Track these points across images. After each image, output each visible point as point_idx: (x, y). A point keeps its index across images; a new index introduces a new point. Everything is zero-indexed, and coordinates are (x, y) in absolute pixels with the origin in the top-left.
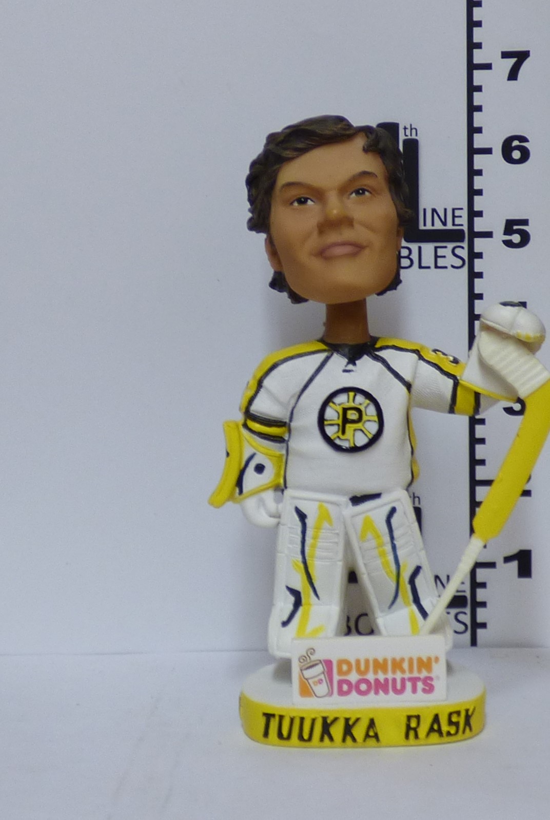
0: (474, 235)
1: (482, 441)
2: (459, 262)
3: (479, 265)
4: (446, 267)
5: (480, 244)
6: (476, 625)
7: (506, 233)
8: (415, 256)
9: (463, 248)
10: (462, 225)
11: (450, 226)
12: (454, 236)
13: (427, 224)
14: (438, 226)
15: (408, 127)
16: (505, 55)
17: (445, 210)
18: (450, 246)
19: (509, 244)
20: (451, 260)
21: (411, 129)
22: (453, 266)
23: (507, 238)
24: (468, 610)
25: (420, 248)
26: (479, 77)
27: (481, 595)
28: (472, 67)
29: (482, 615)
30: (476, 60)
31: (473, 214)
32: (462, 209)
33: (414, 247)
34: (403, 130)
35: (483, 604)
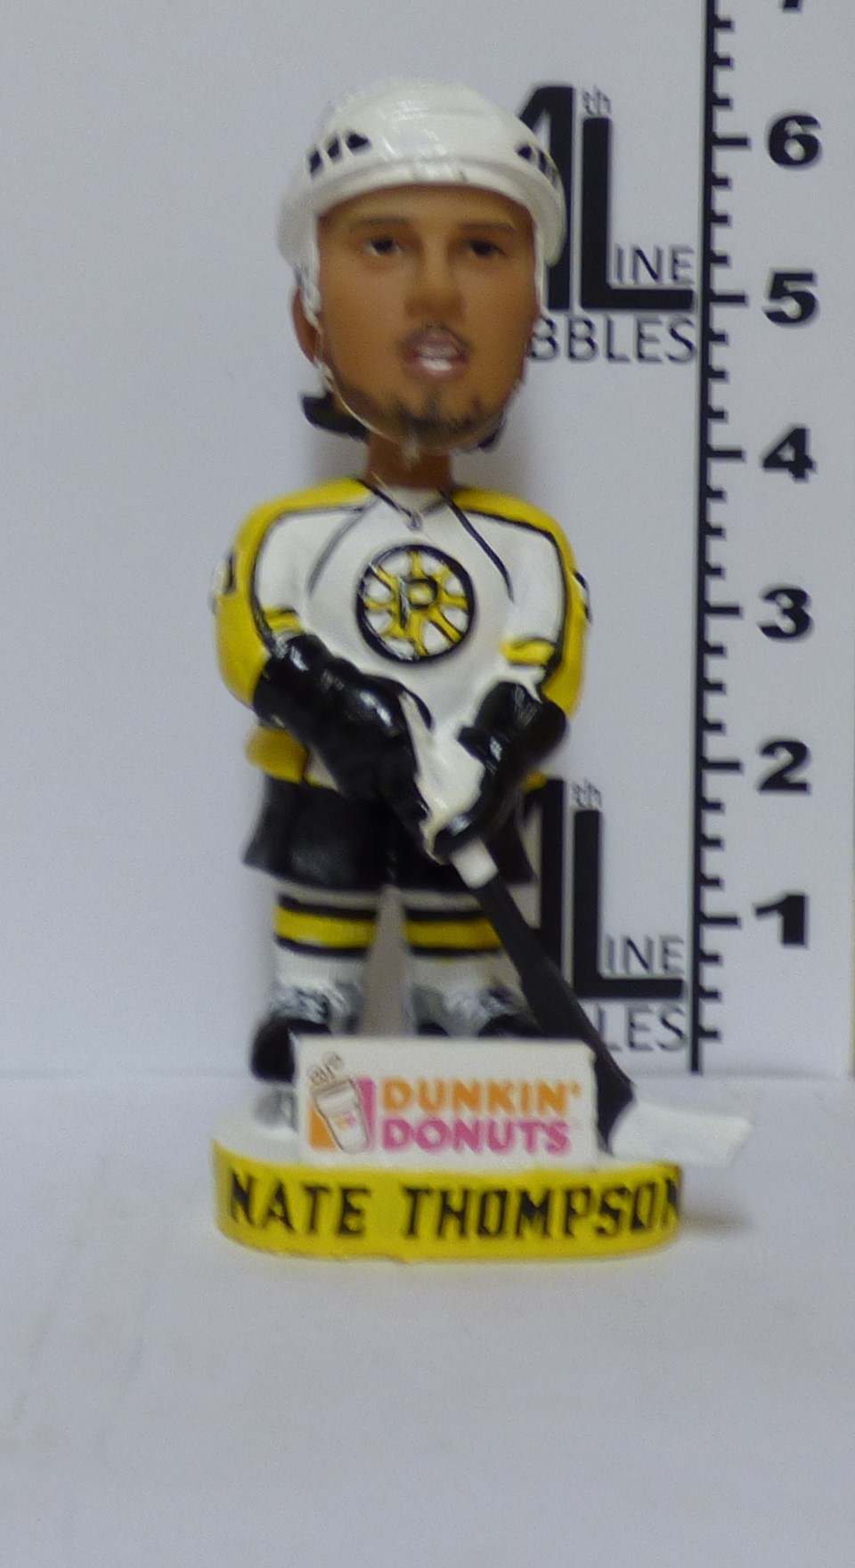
0: (710, 297)
1: (719, 687)
2: (680, 349)
3: (720, 356)
4: (658, 359)
5: (722, 317)
6: (700, 1033)
7: (771, 298)
8: (600, 338)
9: (690, 323)
10: (690, 282)
11: (667, 282)
12: (676, 300)
13: (623, 277)
14: (646, 281)
15: (592, 93)
17: (659, 251)
18: (665, 318)
19: (778, 317)
20: (668, 346)
21: (599, 99)
22: (671, 358)
23: (776, 306)
24: (685, 1006)
25: (610, 322)
27: (711, 977)
29: (711, 1014)
31: (711, 259)
32: (690, 251)
33: (598, 319)
34: (583, 101)
35: (714, 995)
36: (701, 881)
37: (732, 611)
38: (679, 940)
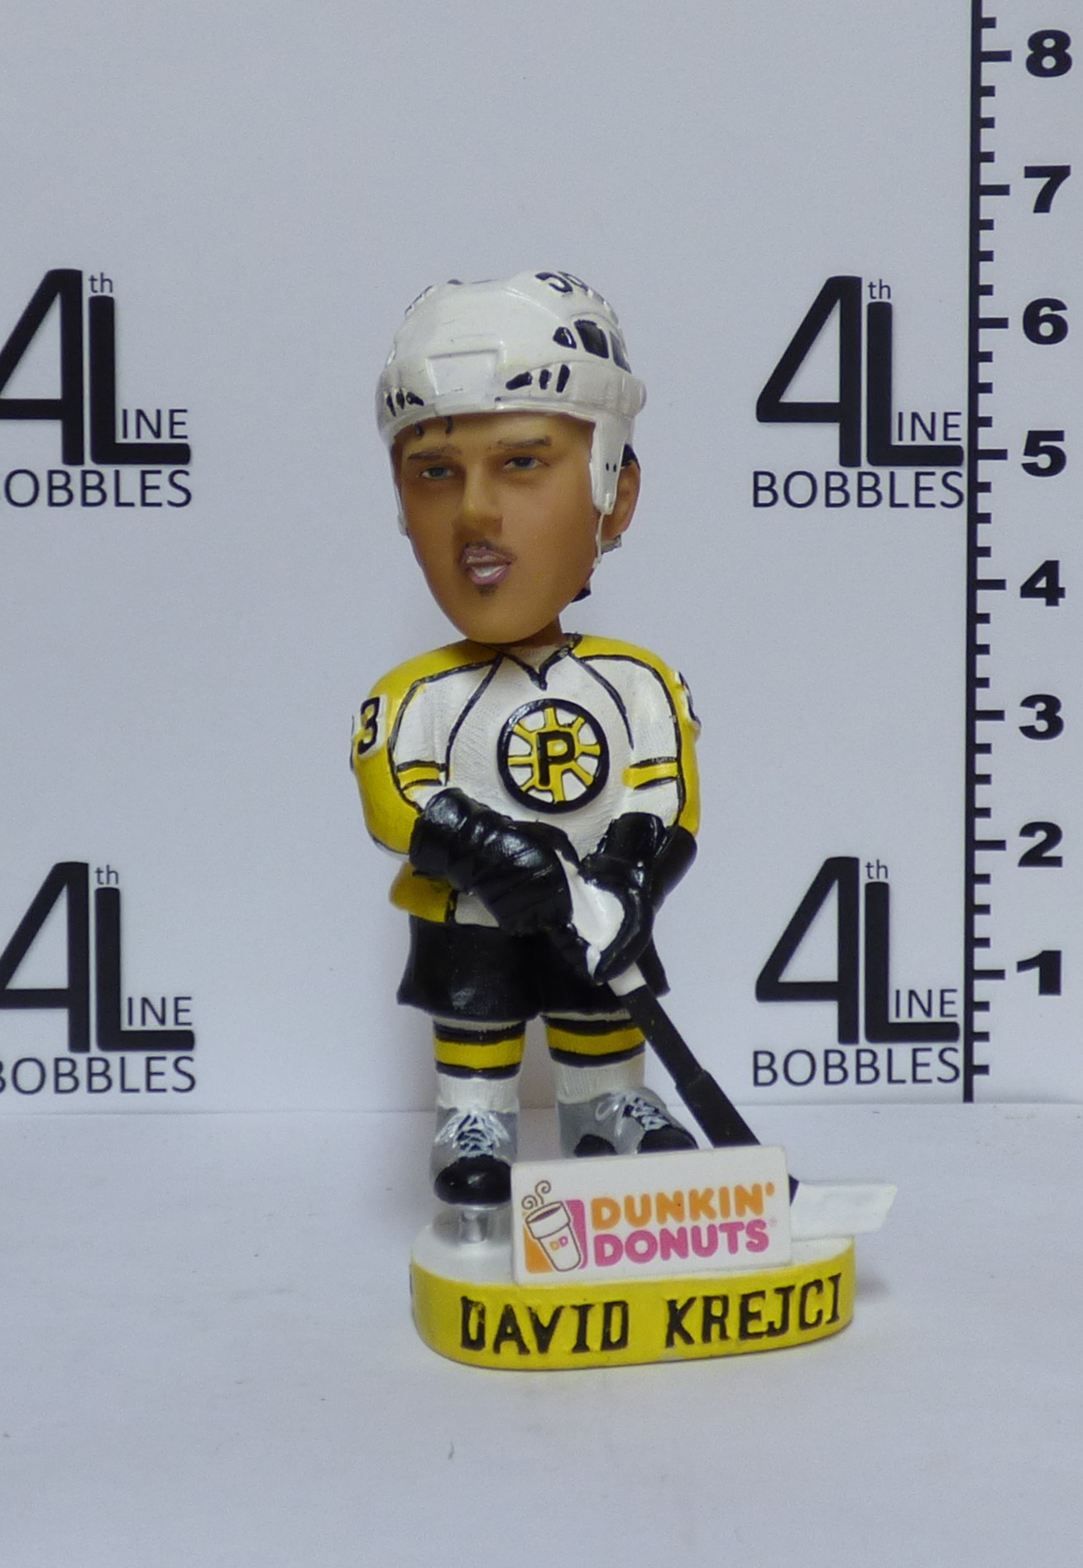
0: (977, 454)
1: (986, 779)
2: (953, 498)
3: (984, 503)
4: (932, 506)
5: (987, 470)
6: (972, 1069)
7: (1027, 453)
8: (884, 488)
9: (959, 475)
11: (939, 441)
12: (946, 456)
13: (902, 438)
14: (922, 440)
15: (876, 283)
16: (1031, 172)
17: (933, 415)
18: (941, 471)
19: (1032, 469)
20: (940, 494)
21: (881, 287)
22: (943, 504)
23: (1030, 460)
24: (960, 1045)
25: (892, 475)
26: (989, 206)
27: (981, 1021)
28: (978, 190)
29: (982, 1053)
30: (985, 180)
31: (977, 422)
32: (958, 414)
33: (883, 472)
34: (869, 289)
35: (984, 1036)
36: (973, 942)
37: (998, 715)
38: (954, 991)
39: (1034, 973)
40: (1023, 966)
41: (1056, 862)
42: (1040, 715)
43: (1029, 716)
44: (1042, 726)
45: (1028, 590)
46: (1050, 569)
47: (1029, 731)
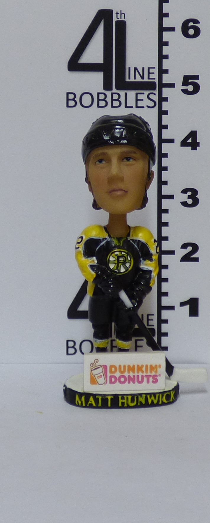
0: (162, 85)
1: (166, 224)
2: (152, 104)
3: (165, 106)
4: (143, 107)
5: (166, 92)
6: (161, 348)
7: (183, 85)
8: (122, 99)
9: (155, 94)
10: (154, 79)
11: (146, 79)
12: (150, 86)
13: (130, 78)
14: (138, 79)
15: (119, 12)
17: (143, 69)
18: (146, 93)
19: (185, 92)
20: (147, 102)
21: (121, 14)
22: (148, 106)
23: (185, 88)
25: (126, 94)
27: (165, 328)
29: (165, 341)
31: (162, 71)
32: (154, 68)
33: (122, 93)
34: (116, 15)
35: (166, 334)
36: (161, 294)
37: (171, 197)
38: (153, 315)
39: (187, 307)
40: (182, 304)
41: (196, 260)
42: (189, 197)
43: (184, 197)
44: (190, 201)
45: (184, 143)
46: (193, 134)
47: (184, 204)
